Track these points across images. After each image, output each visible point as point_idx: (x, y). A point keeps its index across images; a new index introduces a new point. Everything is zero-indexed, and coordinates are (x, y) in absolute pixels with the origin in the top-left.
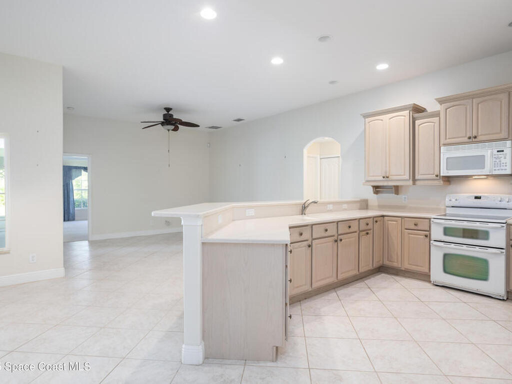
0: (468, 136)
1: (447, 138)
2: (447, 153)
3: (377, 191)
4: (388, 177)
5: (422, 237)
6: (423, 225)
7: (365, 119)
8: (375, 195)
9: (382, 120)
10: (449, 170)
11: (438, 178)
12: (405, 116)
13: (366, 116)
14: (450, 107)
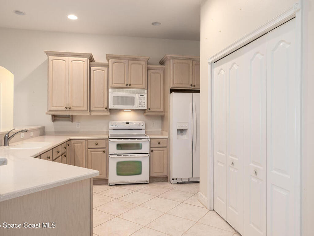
0: (126, 84)
1: (113, 83)
2: (113, 94)
3: (55, 119)
4: (70, 108)
5: (101, 152)
6: (102, 144)
7: (48, 56)
8: (53, 123)
9: (65, 61)
10: (115, 105)
11: (107, 110)
12: (84, 62)
13: (49, 54)
14: (115, 63)
